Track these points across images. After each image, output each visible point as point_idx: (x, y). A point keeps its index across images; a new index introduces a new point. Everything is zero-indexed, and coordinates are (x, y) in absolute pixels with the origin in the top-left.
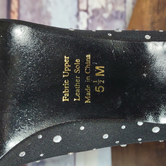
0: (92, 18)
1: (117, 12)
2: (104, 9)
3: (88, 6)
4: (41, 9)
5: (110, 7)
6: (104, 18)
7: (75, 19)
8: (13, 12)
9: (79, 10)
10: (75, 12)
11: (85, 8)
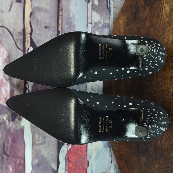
0: (94, 27)
1: (106, 24)
2: (99, 22)
4: (71, 23)
5: (102, 21)
6: (99, 27)
7: (86, 27)
8: (60, 25)
9: (88, 23)
10: (86, 24)
11: (91, 22)
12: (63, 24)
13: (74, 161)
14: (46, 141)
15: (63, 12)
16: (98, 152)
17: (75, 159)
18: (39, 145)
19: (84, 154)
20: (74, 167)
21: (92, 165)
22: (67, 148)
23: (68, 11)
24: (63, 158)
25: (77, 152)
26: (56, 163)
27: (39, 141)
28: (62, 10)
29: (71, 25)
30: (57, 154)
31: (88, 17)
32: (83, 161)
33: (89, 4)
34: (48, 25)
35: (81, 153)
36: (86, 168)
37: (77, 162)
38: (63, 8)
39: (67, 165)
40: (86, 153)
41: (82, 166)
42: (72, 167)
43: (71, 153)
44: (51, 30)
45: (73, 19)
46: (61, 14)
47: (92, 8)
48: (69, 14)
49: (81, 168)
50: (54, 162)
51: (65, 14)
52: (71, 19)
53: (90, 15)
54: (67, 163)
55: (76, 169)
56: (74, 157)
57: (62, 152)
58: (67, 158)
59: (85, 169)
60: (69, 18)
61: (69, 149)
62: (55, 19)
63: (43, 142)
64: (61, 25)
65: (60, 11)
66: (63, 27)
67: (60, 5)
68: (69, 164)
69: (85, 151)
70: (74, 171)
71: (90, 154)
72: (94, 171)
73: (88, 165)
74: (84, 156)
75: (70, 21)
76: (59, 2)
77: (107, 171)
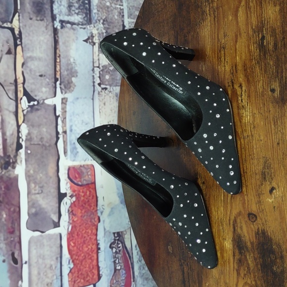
0: (102, 70)
3: (99, 64)
6: (110, 70)
7: (92, 72)
9: (94, 67)
10: (92, 69)
11: (98, 66)
12: (61, 71)
13: (79, 215)
14: (44, 191)
15: (61, 58)
16: (112, 208)
17: (81, 213)
18: (35, 194)
19: (94, 209)
20: (79, 221)
21: (104, 221)
22: (70, 200)
23: (68, 57)
24: (65, 210)
25: (84, 205)
26: (57, 215)
27: (35, 190)
28: (59, 57)
29: (71, 71)
30: (57, 205)
31: (94, 61)
32: (92, 216)
33: (94, 46)
34: (43, 73)
35: (89, 207)
36: (96, 223)
37: (84, 216)
38: (61, 54)
39: (71, 218)
40: (95, 208)
41: (91, 221)
42: (77, 220)
43: (75, 206)
44: (47, 78)
45: (74, 64)
46: (58, 61)
47: (99, 50)
48: (70, 60)
49: (90, 223)
50: (55, 214)
51: (63, 61)
52: (72, 65)
53: (96, 58)
54: (71, 216)
55: (83, 224)
56: (80, 211)
57: (64, 204)
58: (70, 211)
59: (95, 225)
60: (69, 64)
61: (72, 202)
62: (51, 66)
63: (40, 192)
64: (59, 72)
65: (58, 58)
66: (62, 74)
67: (58, 51)
68: (74, 217)
69: (94, 206)
70: (80, 226)
71: (102, 209)
72: (107, 229)
73: (99, 221)
74: (94, 211)
75: (70, 67)
76: (55, 49)
77: (126, 231)
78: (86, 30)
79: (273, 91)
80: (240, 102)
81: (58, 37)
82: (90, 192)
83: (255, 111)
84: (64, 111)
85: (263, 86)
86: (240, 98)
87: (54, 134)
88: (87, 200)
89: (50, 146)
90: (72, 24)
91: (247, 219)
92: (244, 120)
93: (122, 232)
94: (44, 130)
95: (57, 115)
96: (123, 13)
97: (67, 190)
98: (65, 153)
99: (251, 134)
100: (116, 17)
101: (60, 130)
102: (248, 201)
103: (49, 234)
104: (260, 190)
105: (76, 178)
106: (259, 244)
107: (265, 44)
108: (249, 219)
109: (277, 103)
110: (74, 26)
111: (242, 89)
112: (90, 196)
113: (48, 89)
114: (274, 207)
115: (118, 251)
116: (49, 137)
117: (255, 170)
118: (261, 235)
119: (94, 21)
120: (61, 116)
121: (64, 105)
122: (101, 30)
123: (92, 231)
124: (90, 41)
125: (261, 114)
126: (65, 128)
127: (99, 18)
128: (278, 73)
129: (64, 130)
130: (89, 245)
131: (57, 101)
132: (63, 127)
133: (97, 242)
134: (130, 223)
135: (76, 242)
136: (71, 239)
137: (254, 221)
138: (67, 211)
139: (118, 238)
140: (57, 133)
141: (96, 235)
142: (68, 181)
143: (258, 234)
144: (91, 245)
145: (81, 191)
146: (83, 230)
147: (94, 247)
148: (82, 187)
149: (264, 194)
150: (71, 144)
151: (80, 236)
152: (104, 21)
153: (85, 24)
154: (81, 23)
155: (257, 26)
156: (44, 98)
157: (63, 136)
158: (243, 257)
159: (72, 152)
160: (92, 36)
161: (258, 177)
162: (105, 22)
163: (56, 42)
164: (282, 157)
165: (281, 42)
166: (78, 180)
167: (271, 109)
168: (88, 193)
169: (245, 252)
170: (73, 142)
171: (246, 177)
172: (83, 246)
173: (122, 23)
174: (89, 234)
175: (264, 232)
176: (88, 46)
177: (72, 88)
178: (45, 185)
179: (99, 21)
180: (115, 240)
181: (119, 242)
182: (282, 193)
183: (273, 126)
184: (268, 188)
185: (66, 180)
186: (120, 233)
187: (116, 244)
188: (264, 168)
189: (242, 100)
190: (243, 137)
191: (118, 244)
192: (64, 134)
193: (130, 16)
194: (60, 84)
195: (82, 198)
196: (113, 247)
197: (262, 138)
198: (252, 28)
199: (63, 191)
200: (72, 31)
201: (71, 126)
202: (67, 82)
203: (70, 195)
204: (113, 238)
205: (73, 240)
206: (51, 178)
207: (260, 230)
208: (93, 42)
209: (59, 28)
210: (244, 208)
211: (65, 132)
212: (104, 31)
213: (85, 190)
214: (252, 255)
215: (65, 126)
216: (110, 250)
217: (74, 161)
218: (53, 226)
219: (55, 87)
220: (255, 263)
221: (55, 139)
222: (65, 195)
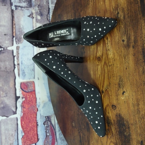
8: (14, 32)
12: (16, 32)
13: (27, 107)
14: (8, 95)
15: (16, 25)
16: (45, 104)
17: (28, 106)
18: (3, 97)
19: (34, 104)
20: (27, 111)
21: (40, 111)
22: (22, 100)
23: (19, 25)
24: (19, 105)
25: (29, 102)
27: (3, 95)
28: (15, 24)
30: (15, 103)
31: (34, 27)
32: (34, 108)
33: (34, 19)
34: (6, 33)
35: (32, 104)
36: (36, 112)
37: (29, 108)
39: (22, 109)
40: (35, 103)
41: (33, 111)
42: (26, 110)
43: (25, 103)
44: (8, 36)
45: (22, 29)
46: (14, 27)
47: (36, 21)
48: (20, 26)
49: (32, 112)
50: (14, 107)
51: (17, 27)
53: (34, 25)
54: (22, 108)
55: (29, 112)
56: (27, 105)
57: (18, 102)
58: (22, 105)
59: (35, 113)
60: (20, 29)
62: (11, 30)
63: (6, 96)
66: (17, 34)
67: (14, 22)
68: (24, 109)
69: (35, 102)
70: (27, 113)
71: (39, 104)
72: (42, 115)
73: (38, 110)
74: (35, 105)
75: (20, 30)
76: (13, 20)
77: (52, 115)
78: (29, 10)
79: (123, 41)
80: (107, 47)
81: (14, 14)
82: (32, 95)
83: (115, 52)
84: (18, 53)
85: (119, 39)
86: (107, 45)
87: (13, 65)
88: (31, 100)
89: (10, 72)
90: (22, 7)
91: (111, 108)
92: (109, 57)
93: (50, 116)
94: (7, 63)
95: (14, 55)
96: (49, 1)
97: (20, 95)
98: (19, 75)
99: (113, 63)
100: (45, 4)
101: (16, 63)
102: (112, 99)
103: (11, 118)
104: (118, 93)
105: (25, 88)
106: (118, 121)
107: (119, 16)
108: (113, 108)
109: (126, 47)
110: (23, 9)
111: (108, 40)
112: (32, 98)
113: (9, 42)
114: (125, 102)
115: (48, 126)
116: (10, 67)
117: (115, 83)
118: (118, 116)
119: (33, 6)
120: (16, 56)
121: (18, 50)
122: (37, 11)
123: (34, 116)
124: (31, 16)
125: (118, 53)
126: (18, 62)
127: (36, 4)
128: (126, 31)
129: (18, 63)
130: (32, 123)
131: (14, 48)
132: (17, 62)
133: (36, 122)
134: (54, 111)
135: (26, 122)
136: (23, 120)
137: (115, 109)
138: (20, 106)
139: (48, 119)
140: (14, 65)
141: (36, 118)
142: (21, 90)
143: (117, 116)
144: (33, 123)
145: (28, 95)
146: (29, 115)
147: (35, 124)
148: (28, 93)
149: (120, 95)
150: (22, 70)
151: (28, 119)
152: (38, 5)
153: (28, 8)
154: (26, 7)
155: (115, 7)
156: (7, 46)
157: (18, 67)
158: (110, 128)
159: (22, 75)
160: (32, 14)
161: (116, 86)
162: (39, 7)
163: (13, 17)
164: (128, 75)
165: (127, 15)
166: (26, 89)
167: (122, 51)
168: (31, 96)
169: (110, 125)
170: (23, 70)
171: (111, 86)
172: (29, 123)
173: (48, 7)
174: (32, 117)
175: (120, 115)
176: (30, 19)
177: (22, 41)
178: (8, 92)
179: (36, 6)
180: (46, 120)
181: (48, 121)
182: (129, 94)
183: (123, 59)
184: (122, 92)
185: (19, 89)
186: (49, 117)
187: (47, 122)
188: (119, 81)
189: (108, 46)
190: (109, 66)
191: (48, 122)
192: (18, 65)
193: (52, 3)
194: (16, 39)
195: (28, 99)
196: (45, 124)
197: (118, 66)
198: (112, 8)
199: (18, 95)
200: (21, 11)
201: (22, 61)
202: (19, 38)
203: (22, 97)
204: (45, 119)
205: (24, 121)
206: (11, 88)
207: (118, 114)
208: (33, 17)
209: (14, 9)
210: (110, 103)
211: (18, 64)
212: (39, 11)
213: (30, 94)
214: (114, 127)
215: (19, 61)
216: (44, 125)
217: (23, 79)
218: (13, 114)
219: (13, 41)
220: (115, 131)
221: (13, 68)
222: (19, 97)
